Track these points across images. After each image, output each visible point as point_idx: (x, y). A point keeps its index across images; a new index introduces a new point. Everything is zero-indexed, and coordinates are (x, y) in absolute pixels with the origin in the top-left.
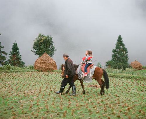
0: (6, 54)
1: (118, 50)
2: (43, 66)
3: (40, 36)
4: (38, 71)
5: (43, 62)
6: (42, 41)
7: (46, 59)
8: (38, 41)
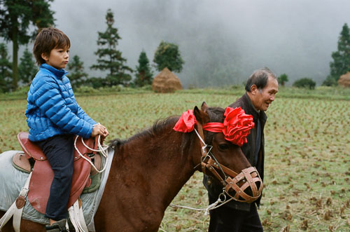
0: (132, 71)
1: (342, 53)
2: (162, 85)
3: (162, 44)
4: (156, 92)
5: (161, 80)
6: (164, 51)
7: (166, 77)
8: (160, 51)
